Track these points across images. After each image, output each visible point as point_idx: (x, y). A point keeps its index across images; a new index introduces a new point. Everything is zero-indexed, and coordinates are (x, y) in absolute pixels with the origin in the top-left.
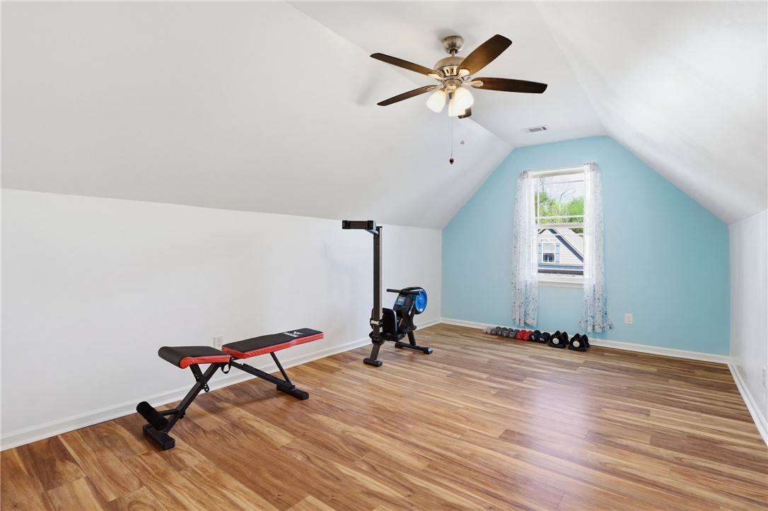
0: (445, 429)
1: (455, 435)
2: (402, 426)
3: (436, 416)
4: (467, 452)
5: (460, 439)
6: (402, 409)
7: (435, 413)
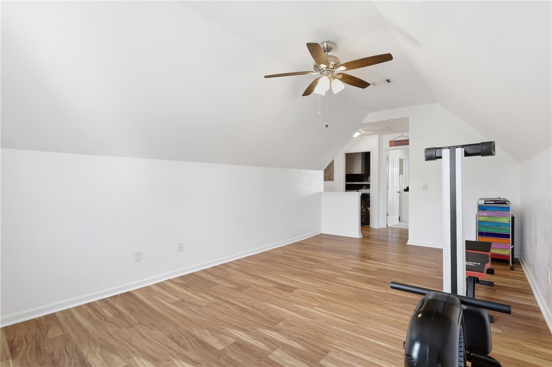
0: (329, 293)
1: (323, 289)
2: (355, 294)
3: (335, 300)
4: (317, 282)
5: (320, 288)
6: (361, 305)
7: (336, 303)
